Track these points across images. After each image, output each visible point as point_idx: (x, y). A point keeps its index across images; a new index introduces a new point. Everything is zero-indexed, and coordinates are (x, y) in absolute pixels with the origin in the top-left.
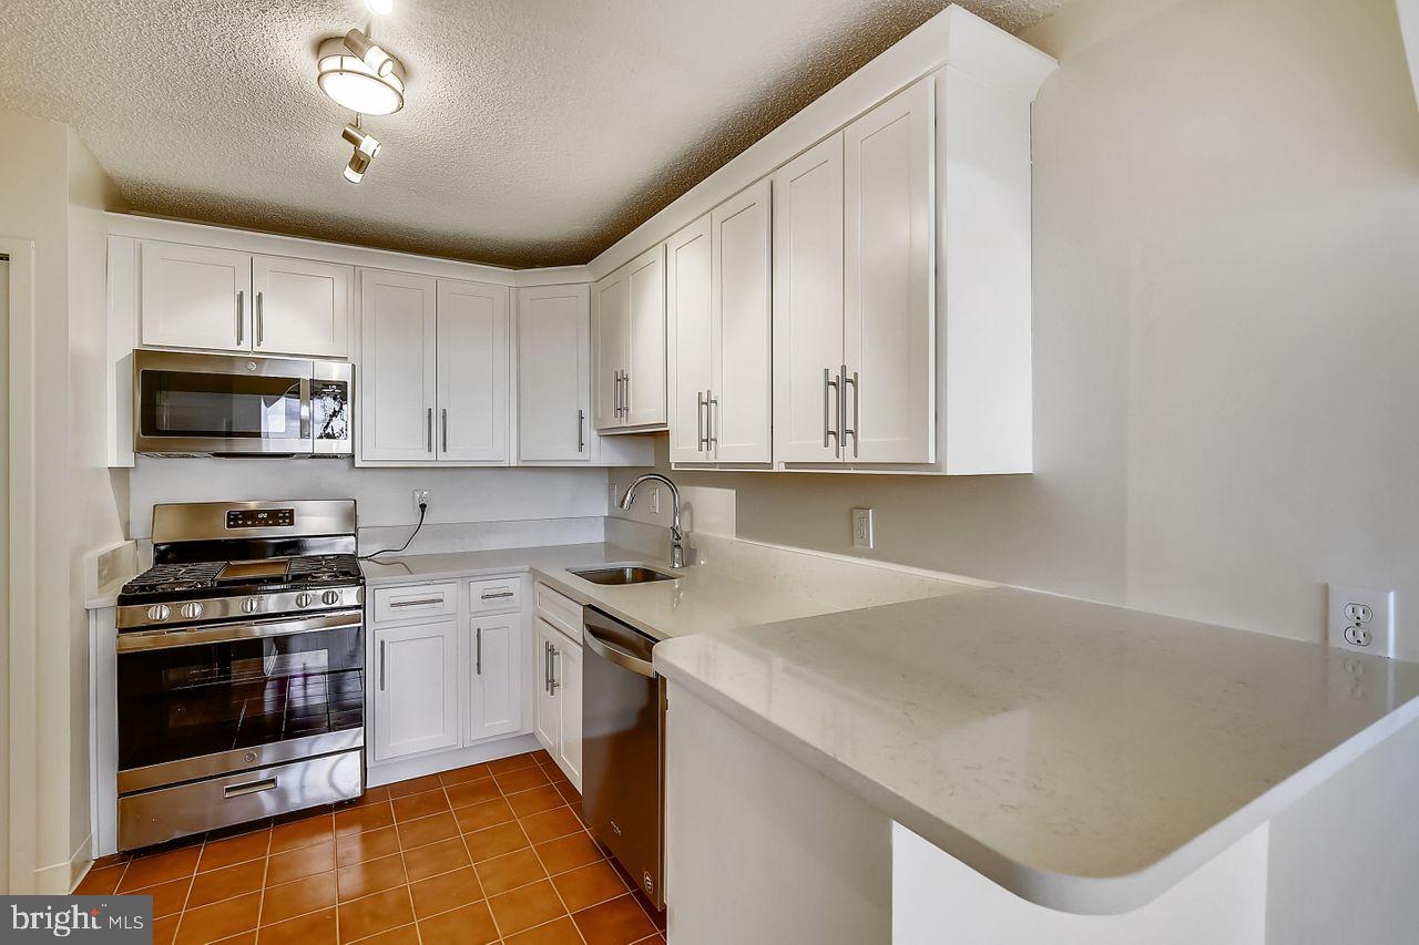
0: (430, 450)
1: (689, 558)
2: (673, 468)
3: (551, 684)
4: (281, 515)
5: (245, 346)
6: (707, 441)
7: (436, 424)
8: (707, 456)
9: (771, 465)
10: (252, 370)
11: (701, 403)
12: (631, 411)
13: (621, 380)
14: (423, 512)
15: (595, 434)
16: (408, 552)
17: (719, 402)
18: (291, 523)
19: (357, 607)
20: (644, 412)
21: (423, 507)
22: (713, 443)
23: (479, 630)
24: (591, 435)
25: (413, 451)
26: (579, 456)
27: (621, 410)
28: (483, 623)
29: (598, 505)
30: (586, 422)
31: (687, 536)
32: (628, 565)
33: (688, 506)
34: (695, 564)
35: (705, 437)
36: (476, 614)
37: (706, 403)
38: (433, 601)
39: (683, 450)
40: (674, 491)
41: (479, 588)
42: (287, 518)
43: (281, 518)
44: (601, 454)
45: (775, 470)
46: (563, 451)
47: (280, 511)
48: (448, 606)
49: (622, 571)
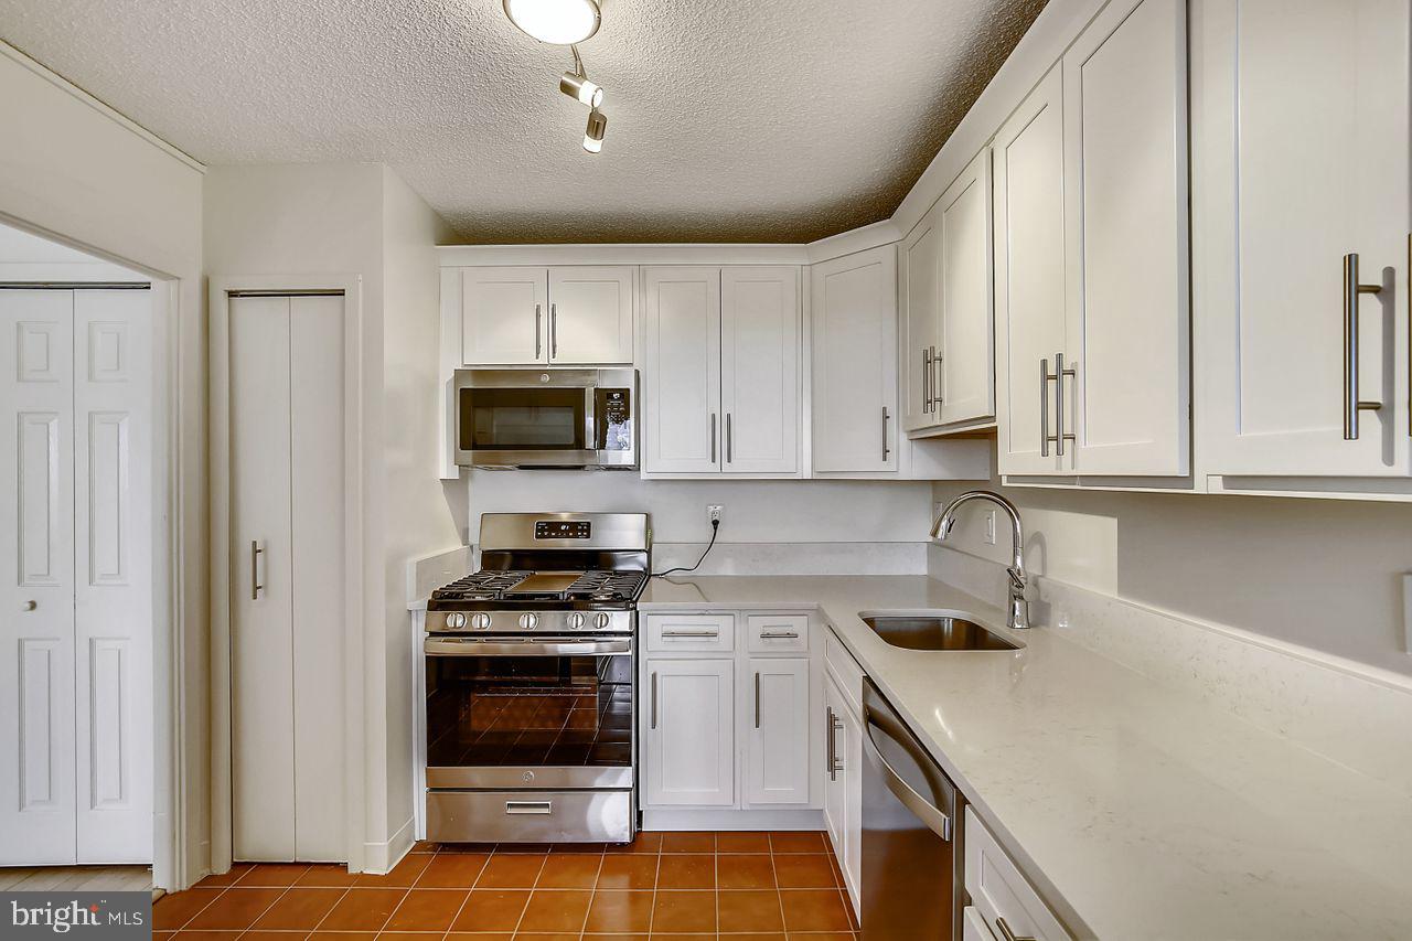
0: (713, 461)
1: (1039, 616)
2: (1004, 483)
3: (832, 764)
4: (580, 527)
5: (543, 360)
6: (1055, 438)
7: (721, 433)
8: (1059, 466)
9: (1189, 480)
10: (545, 382)
11: (1046, 378)
12: (945, 403)
13: (931, 360)
14: (716, 529)
15: (904, 438)
16: (700, 572)
17: (1080, 374)
18: (588, 537)
19: (630, 634)
20: (963, 402)
21: (715, 523)
22: (1068, 442)
23: (757, 675)
24: (899, 439)
25: (696, 462)
26: (884, 466)
27: (931, 401)
28: (760, 666)
29: (918, 527)
30: (892, 424)
31: (1036, 585)
32: (948, 613)
33: (1038, 539)
34: (1046, 624)
35: (1052, 432)
36: (755, 655)
37: (1055, 375)
38: (707, 635)
39: (1019, 457)
40: (1013, 514)
41: (758, 624)
42: (585, 531)
43: (580, 530)
44: (913, 464)
45: (1199, 488)
46: (862, 459)
47: (579, 523)
48: (723, 641)
49: (937, 623)
